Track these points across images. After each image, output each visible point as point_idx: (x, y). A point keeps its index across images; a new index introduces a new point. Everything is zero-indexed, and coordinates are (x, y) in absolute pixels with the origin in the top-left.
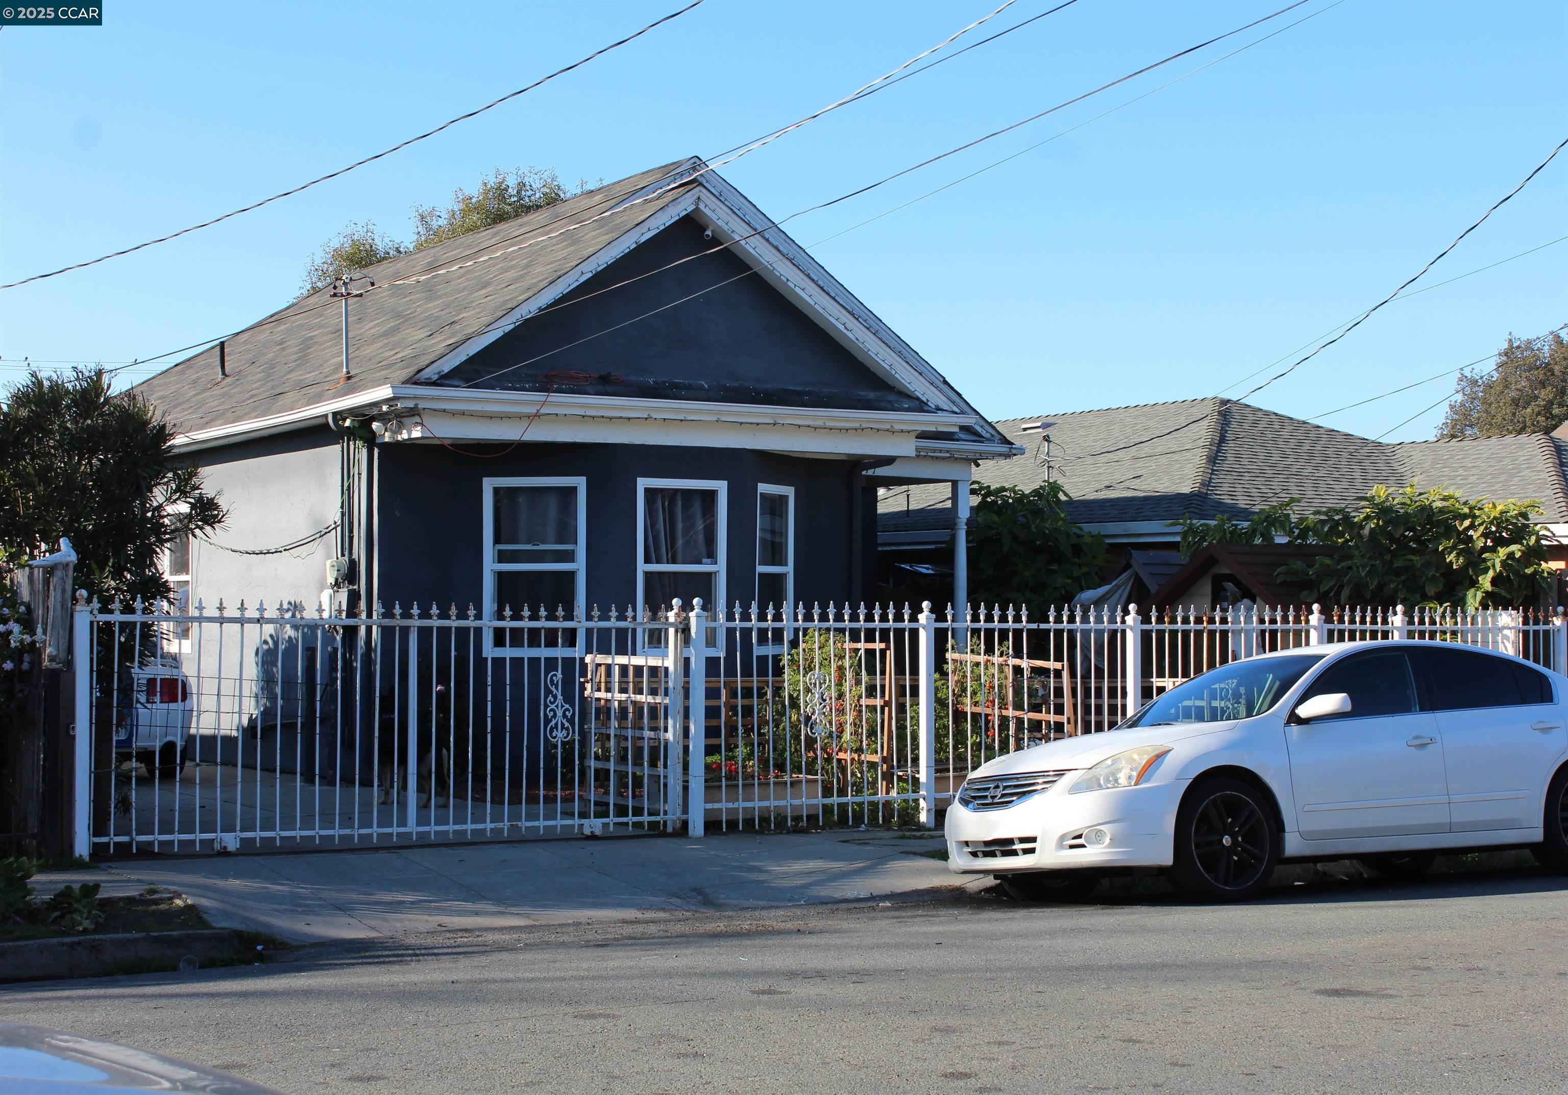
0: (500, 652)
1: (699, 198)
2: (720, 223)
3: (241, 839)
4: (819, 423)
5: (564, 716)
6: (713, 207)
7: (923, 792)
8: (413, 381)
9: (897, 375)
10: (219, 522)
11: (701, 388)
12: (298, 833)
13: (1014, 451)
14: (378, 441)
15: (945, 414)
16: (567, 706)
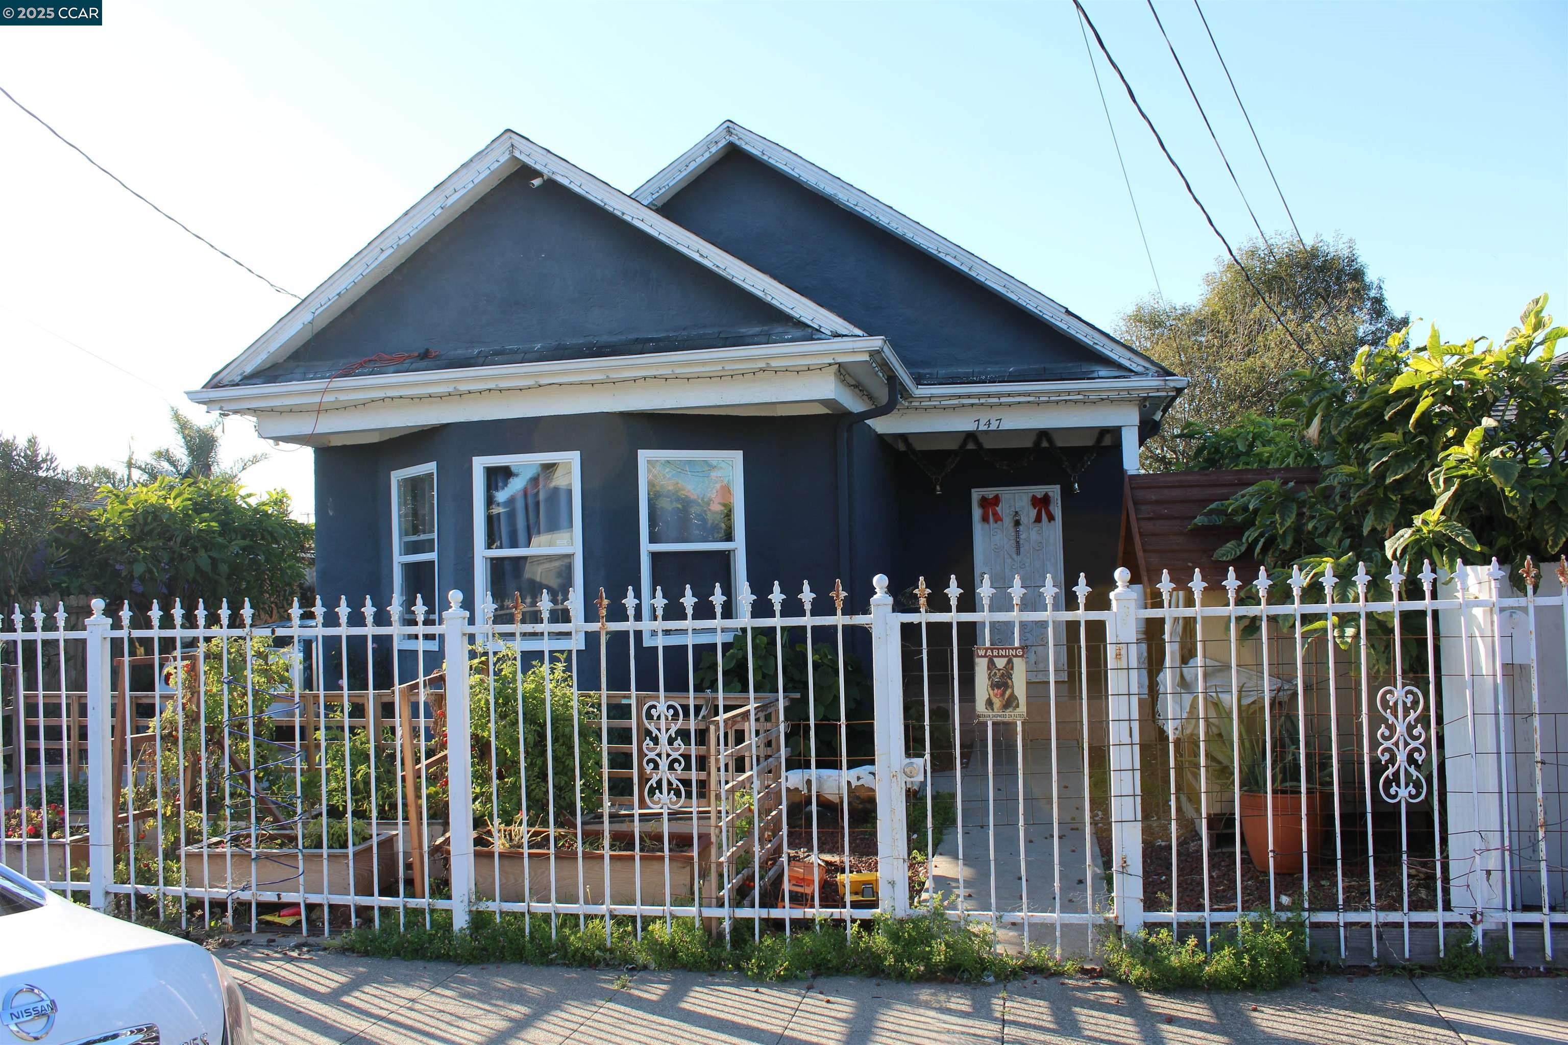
1: (512, 145)
6: (528, 152)
9: (774, 302)
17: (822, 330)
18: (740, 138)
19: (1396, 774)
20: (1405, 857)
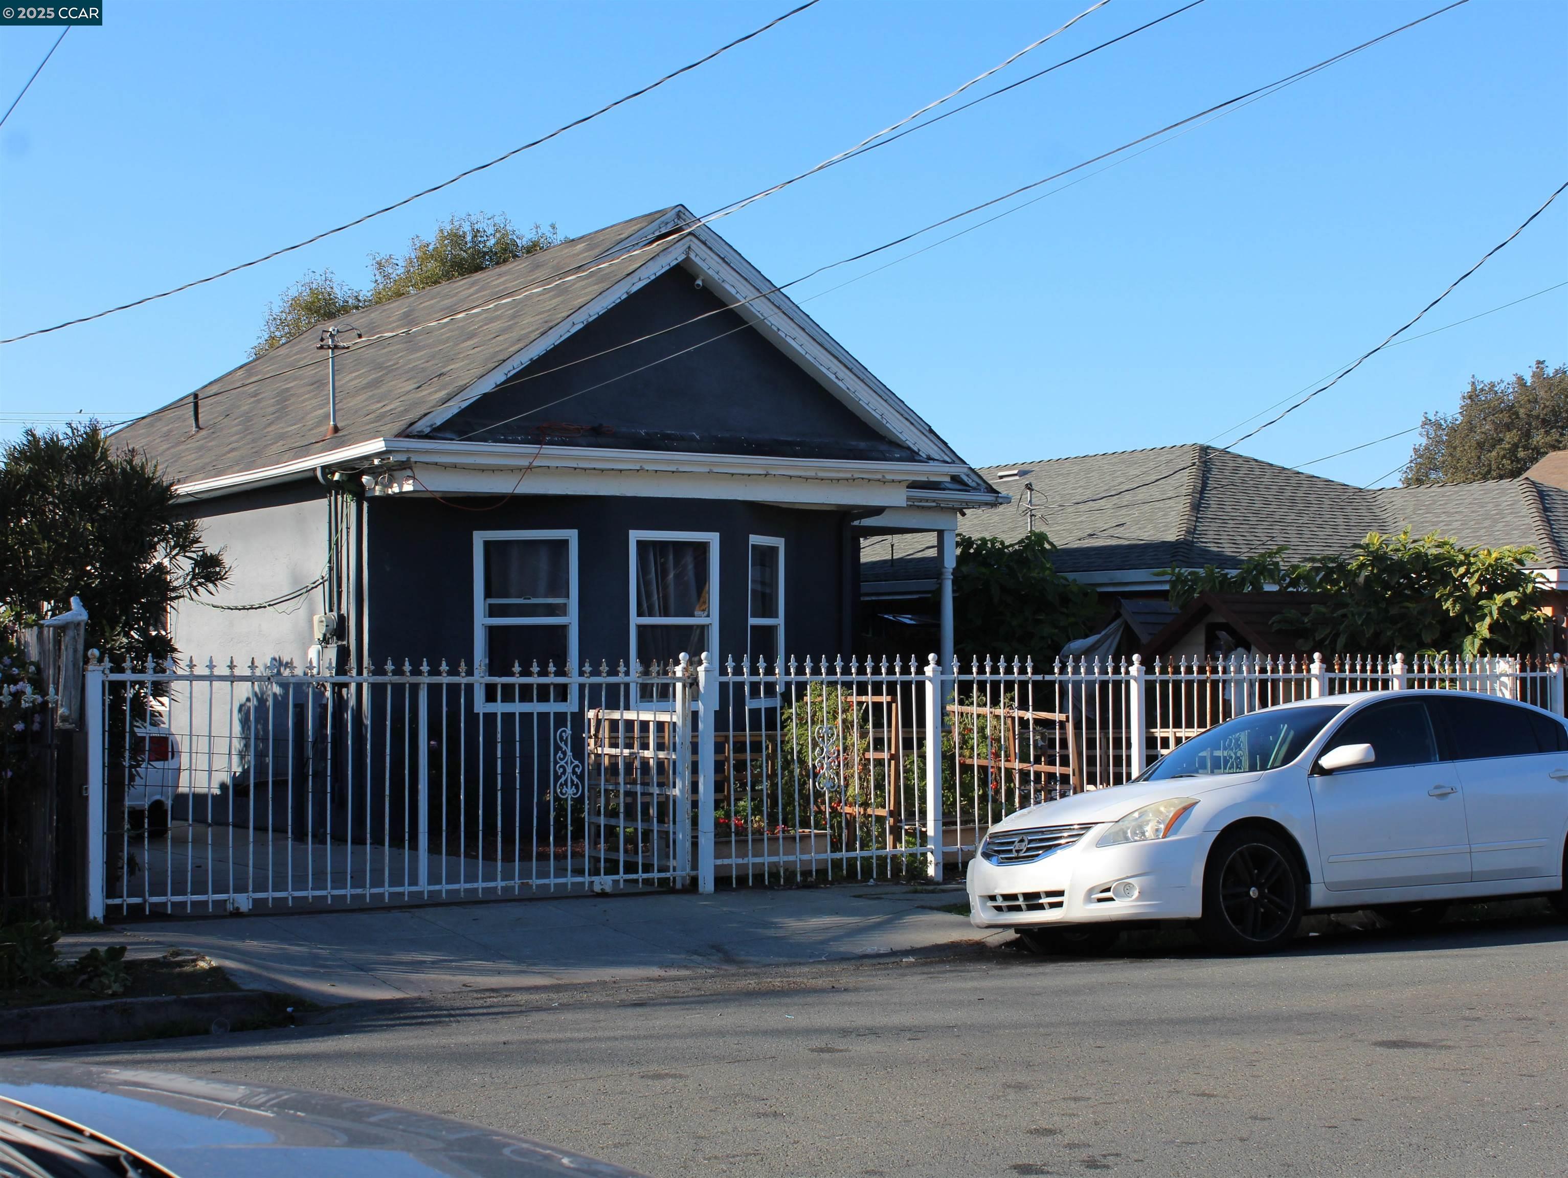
0: (491, 708)
1: (689, 247)
2: (710, 272)
3: (254, 900)
4: (811, 474)
5: (574, 772)
6: (704, 256)
7: (930, 846)
8: (405, 434)
9: (888, 425)
10: (221, 579)
11: (693, 439)
12: (310, 893)
13: (1000, 500)
14: (368, 495)
15: (936, 463)
16: (576, 762)
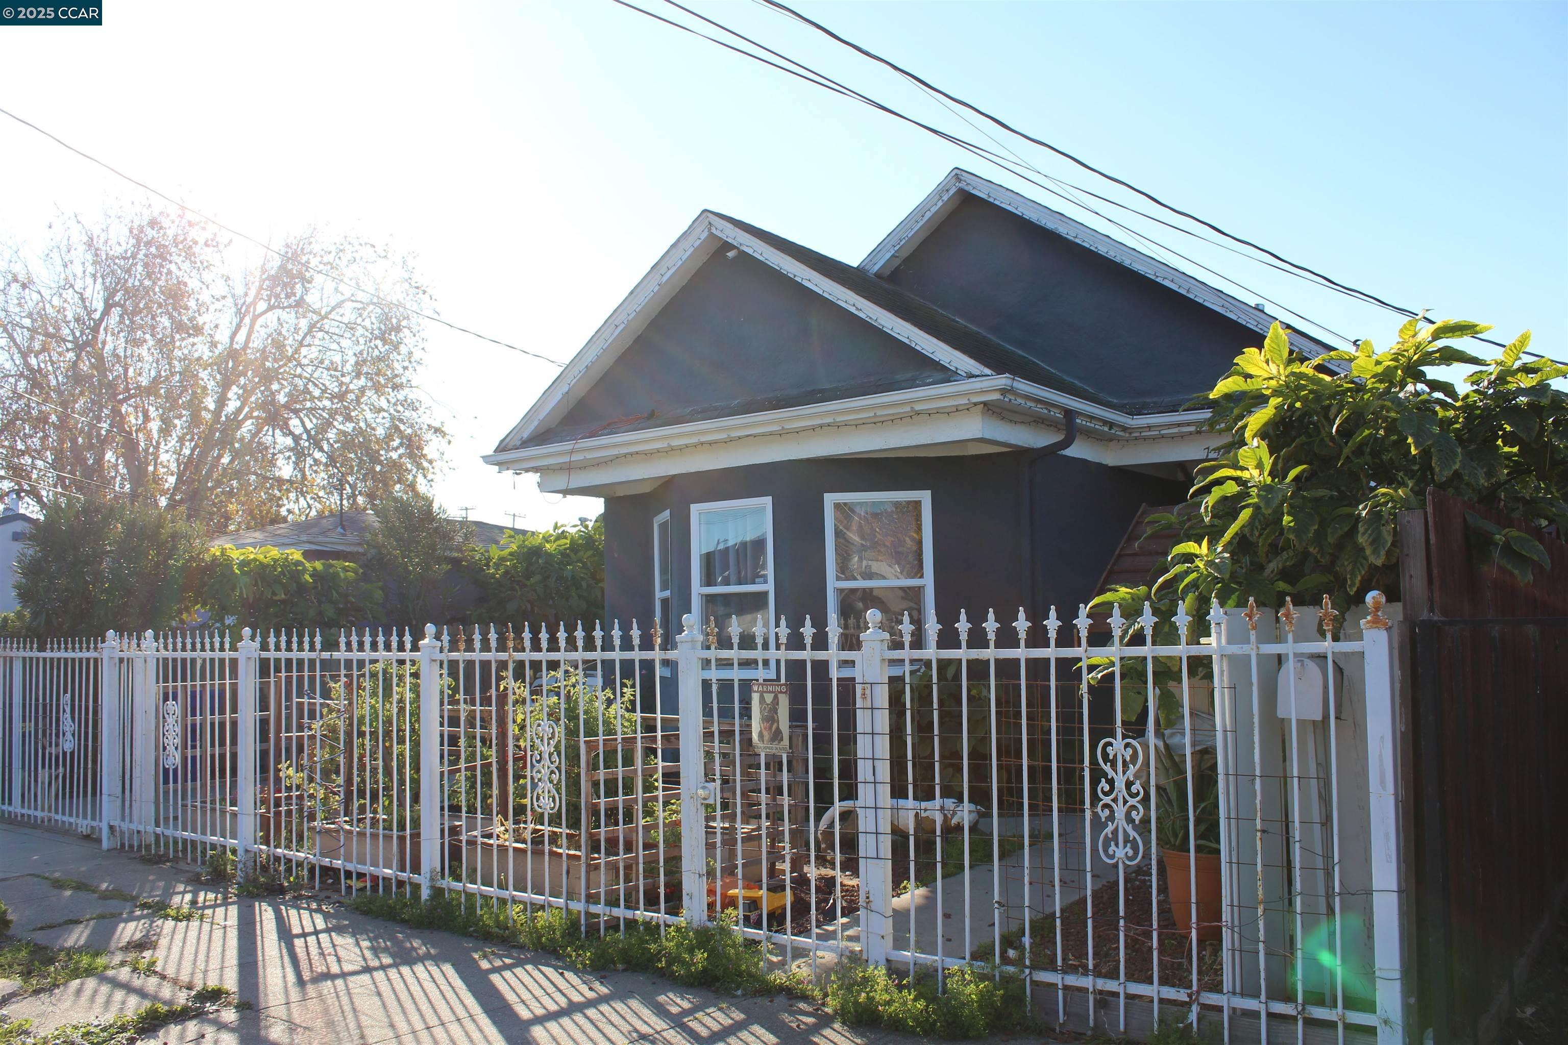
1: (710, 223)
2: (729, 240)
6: (721, 227)
8: (502, 449)
9: (917, 348)
17: (959, 372)
18: (968, 184)
19: (1115, 832)
20: (1122, 922)
